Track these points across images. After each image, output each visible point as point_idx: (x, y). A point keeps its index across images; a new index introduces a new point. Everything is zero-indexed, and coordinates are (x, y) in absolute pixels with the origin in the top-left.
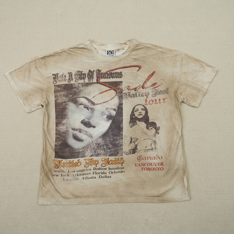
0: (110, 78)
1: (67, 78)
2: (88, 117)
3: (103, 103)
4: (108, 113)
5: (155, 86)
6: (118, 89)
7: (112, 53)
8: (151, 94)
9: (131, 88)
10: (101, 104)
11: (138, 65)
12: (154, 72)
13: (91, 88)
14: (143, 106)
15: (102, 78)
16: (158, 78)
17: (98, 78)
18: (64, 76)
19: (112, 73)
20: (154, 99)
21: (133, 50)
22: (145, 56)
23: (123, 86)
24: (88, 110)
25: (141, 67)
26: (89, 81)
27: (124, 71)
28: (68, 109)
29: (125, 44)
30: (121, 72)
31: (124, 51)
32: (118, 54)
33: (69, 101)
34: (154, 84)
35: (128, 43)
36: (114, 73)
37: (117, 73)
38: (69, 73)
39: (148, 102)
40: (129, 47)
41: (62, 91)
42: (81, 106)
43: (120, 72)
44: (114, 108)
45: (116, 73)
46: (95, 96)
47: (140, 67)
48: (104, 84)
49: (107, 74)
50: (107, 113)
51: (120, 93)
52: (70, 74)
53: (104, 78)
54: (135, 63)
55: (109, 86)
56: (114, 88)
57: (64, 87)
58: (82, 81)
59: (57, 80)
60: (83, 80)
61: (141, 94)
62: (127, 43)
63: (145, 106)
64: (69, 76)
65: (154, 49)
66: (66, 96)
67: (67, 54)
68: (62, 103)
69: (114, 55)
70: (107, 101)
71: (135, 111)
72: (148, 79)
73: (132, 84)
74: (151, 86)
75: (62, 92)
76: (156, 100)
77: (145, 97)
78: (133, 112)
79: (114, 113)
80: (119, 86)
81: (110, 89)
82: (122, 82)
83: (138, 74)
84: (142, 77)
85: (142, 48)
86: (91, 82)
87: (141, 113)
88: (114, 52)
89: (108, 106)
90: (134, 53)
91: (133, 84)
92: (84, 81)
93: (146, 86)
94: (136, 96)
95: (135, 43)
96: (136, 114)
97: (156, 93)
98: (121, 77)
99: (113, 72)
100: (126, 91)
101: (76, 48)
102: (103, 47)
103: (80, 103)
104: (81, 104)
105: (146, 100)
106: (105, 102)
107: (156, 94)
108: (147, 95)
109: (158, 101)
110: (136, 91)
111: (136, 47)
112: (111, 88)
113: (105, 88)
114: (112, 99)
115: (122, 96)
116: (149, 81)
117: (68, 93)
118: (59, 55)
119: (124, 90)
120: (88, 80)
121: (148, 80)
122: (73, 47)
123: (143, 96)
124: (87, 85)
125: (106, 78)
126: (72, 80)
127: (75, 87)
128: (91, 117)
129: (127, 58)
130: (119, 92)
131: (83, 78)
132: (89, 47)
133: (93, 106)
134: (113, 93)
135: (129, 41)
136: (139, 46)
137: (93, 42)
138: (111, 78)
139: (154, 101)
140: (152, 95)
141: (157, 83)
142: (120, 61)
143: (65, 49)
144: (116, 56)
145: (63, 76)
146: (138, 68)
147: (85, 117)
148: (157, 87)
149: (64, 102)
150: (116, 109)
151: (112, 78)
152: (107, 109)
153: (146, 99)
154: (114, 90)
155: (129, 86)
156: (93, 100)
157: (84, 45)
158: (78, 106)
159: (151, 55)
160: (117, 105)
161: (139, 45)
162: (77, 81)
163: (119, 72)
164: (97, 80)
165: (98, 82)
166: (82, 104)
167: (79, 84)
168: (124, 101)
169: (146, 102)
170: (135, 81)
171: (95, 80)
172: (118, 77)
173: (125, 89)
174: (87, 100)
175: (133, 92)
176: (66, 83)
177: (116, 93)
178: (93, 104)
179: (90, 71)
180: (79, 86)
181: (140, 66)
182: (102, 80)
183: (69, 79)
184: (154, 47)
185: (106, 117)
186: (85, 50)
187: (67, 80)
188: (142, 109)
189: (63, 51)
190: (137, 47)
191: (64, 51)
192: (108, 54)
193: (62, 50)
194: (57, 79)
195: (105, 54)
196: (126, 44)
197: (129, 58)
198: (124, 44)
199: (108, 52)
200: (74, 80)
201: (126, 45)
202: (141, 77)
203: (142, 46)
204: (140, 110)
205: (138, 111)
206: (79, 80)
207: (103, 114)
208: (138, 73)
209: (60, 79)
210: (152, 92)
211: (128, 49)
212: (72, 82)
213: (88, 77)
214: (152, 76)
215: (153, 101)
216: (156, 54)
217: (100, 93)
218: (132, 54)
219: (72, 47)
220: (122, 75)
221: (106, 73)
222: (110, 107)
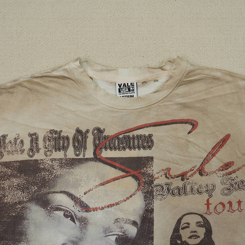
0: (124, 149)
1: (27, 145)
2: (75, 239)
3: (108, 207)
4: (119, 230)
5: (230, 170)
6: (144, 174)
7: (129, 90)
8: (219, 187)
9: (173, 173)
10: (102, 208)
11: (191, 118)
12: (227, 137)
13: (79, 172)
14: (201, 216)
15: (106, 149)
16: (237, 151)
17: (96, 149)
18: (19, 141)
19: (129, 137)
20: (225, 200)
21: (180, 83)
22: (205, 97)
23: (156, 169)
24: (74, 221)
25: (197, 123)
26: (77, 155)
27: (157, 133)
28: (28, 219)
29: (161, 68)
30: (150, 136)
31: (157, 85)
32: (143, 91)
33: (30, 201)
34: (227, 166)
35: (168, 67)
36: (133, 138)
37: (141, 137)
38: (30, 135)
39: (212, 207)
40: (171, 77)
41: (15, 176)
42: (56, 212)
43: (147, 135)
44: (132, 219)
45: (139, 137)
46: (89, 191)
47: (194, 124)
48: (111, 162)
49: (118, 139)
50: (118, 232)
51: (147, 183)
52: (34, 138)
53: (111, 149)
54: (184, 115)
55: (123, 167)
56: (133, 173)
57: (20, 166)
58: (60, 155)
59: (3, 151)
60: (62, 152)
61: (196, 187)
62: (165, 68)
63: (205, 216)
64: (32, 141)
65: (228, 82)
66: (23, 188)
67: (26, 89)
68: (16, 204)
69: (135, 95)
70: (117, 204)
71: (183, 229)
72: (213, 153)
73: (174, 163)
74: (219, 170)
75: (14, 180)
76: (230, 203)
77: (205, 196)
78: (176, 230)
79: (132, 231)
80: (145, 169)
81: (125, 174)
82: (152, 158)
83: (191, 140)
84: (199, 147)
85: (200, 80)
86: (81, 156)
87: (195, 232)
88: (135, 86)
89: (120, 215)
90: (182, 90)
91: (177, 164)
92: (65, 155)
93: (207, 168)
94: (185, 193)
95: (185, 67)
96: (185, 234)
97: (232, 185)
98: (150, 147)
99: (131, 134)
100: (160, 180)
101: (46, 76)
102: (108, 76)
103: (54, 204)
104: (58, 209)
105: (208, 204)
106: (113, 205)
107: (232, 188)
108: (210, 192)
109: (235, 206)
110: (186, 181)
111: (186, 77)
112: (128, 174)
113: (113, 172)
114: (128, 198)
115: (152, 192)
116: (214, 158)
117: (28, 182)
118: (9, 92)
119: (157, 178)
120: (75, 152)
121: (214, 155)
122: (39, 76)
123: (200, 193)
124: (72, 163)
125: (115, 149)
126: (38, 151)
127: (44, 169)
128: (81, 239)
129: (166, 101)
130: (145, 182)
131: (64, 147)
132: (77, 75)
133: (84, 214)
134: (130, 183)
135: (170, 61)
136: (194, 75)
137: (85, 64)
138: (127, 150)
139: (227, 206)
140: (223, 190)
141: (233, 162)
142: (149, 109)
143: (22, 80)
144: (139, 98)
145: (18, 143)
146: (189, 127)
147: (66, 238)
148: (234, 172)
149: (20, 203)
150: (139, 222)
151: (130, 148)
152: (117, 221)
153: (208, 200)
154: (134, 177)
155: (169, 169)
156: (84, 199)
157: (66, 70)
158: (50, 212)
159: (220, 96)
160: (141, 212)
161: (193, 73)
162: (48, 153)
163: (145, 135)
164: (95, 153)
165: (97, 158)
166: (60, 209)
167: (52, 160)
168: (157, 204)
169: (208, 208)
170: (184, 156)
171: (89, 154)
172: (144, 148)
173: (159, 175)
174: (73, 200)
175: (178, 183)
176: (24, 157)
177: (139, 184)
178: (86, 208)
179: (78, 131)
180: (52, 167)
181: (195, 121)
182: (107, 154)
183: (31, 150)
184: (228, 78)
185: (114, 240)
186: (66, 82)
187: (26, 152)
188: (199, 224)
189: (16, 83)
190: (190, 77)
191: (20, 84)
192: (120, 92)
193: (15, 81)
194: (4, 148)
195: (114, 91)
196: (163, 70)
197: (170, 101)
198: (159, 70)
199: (120, 86)
200: (42, 151)
201: (161, 71)
202: (197, 147)
203: (200, 74)
204: (193, 227)
205: (188, 227)
206: (53, 151)
207: (107, 232)
208: (191, 138)
209: (9, 148)
210: (222, 183)
211: (167, 81)
212: (37, 157)
213: (74, 146)
214: (221, 146)
215: (224, 205)
216: (233, 93)
217: (102, 184)
218: (177, 94)
219: (37, 75)
220: (152, 141)
221: (116, 136)
222: (125, 217)
